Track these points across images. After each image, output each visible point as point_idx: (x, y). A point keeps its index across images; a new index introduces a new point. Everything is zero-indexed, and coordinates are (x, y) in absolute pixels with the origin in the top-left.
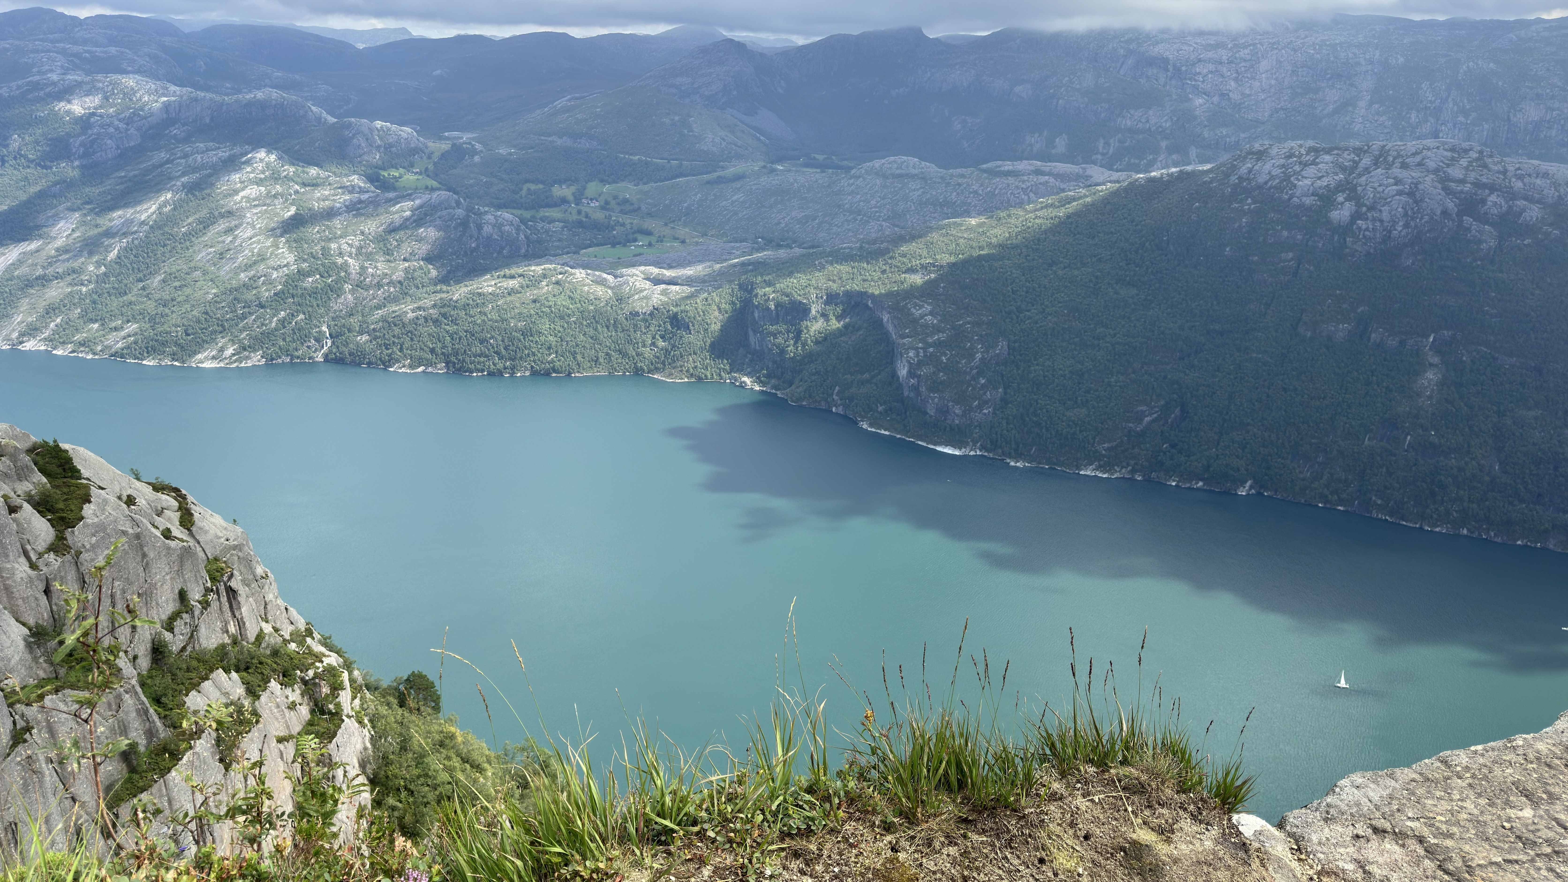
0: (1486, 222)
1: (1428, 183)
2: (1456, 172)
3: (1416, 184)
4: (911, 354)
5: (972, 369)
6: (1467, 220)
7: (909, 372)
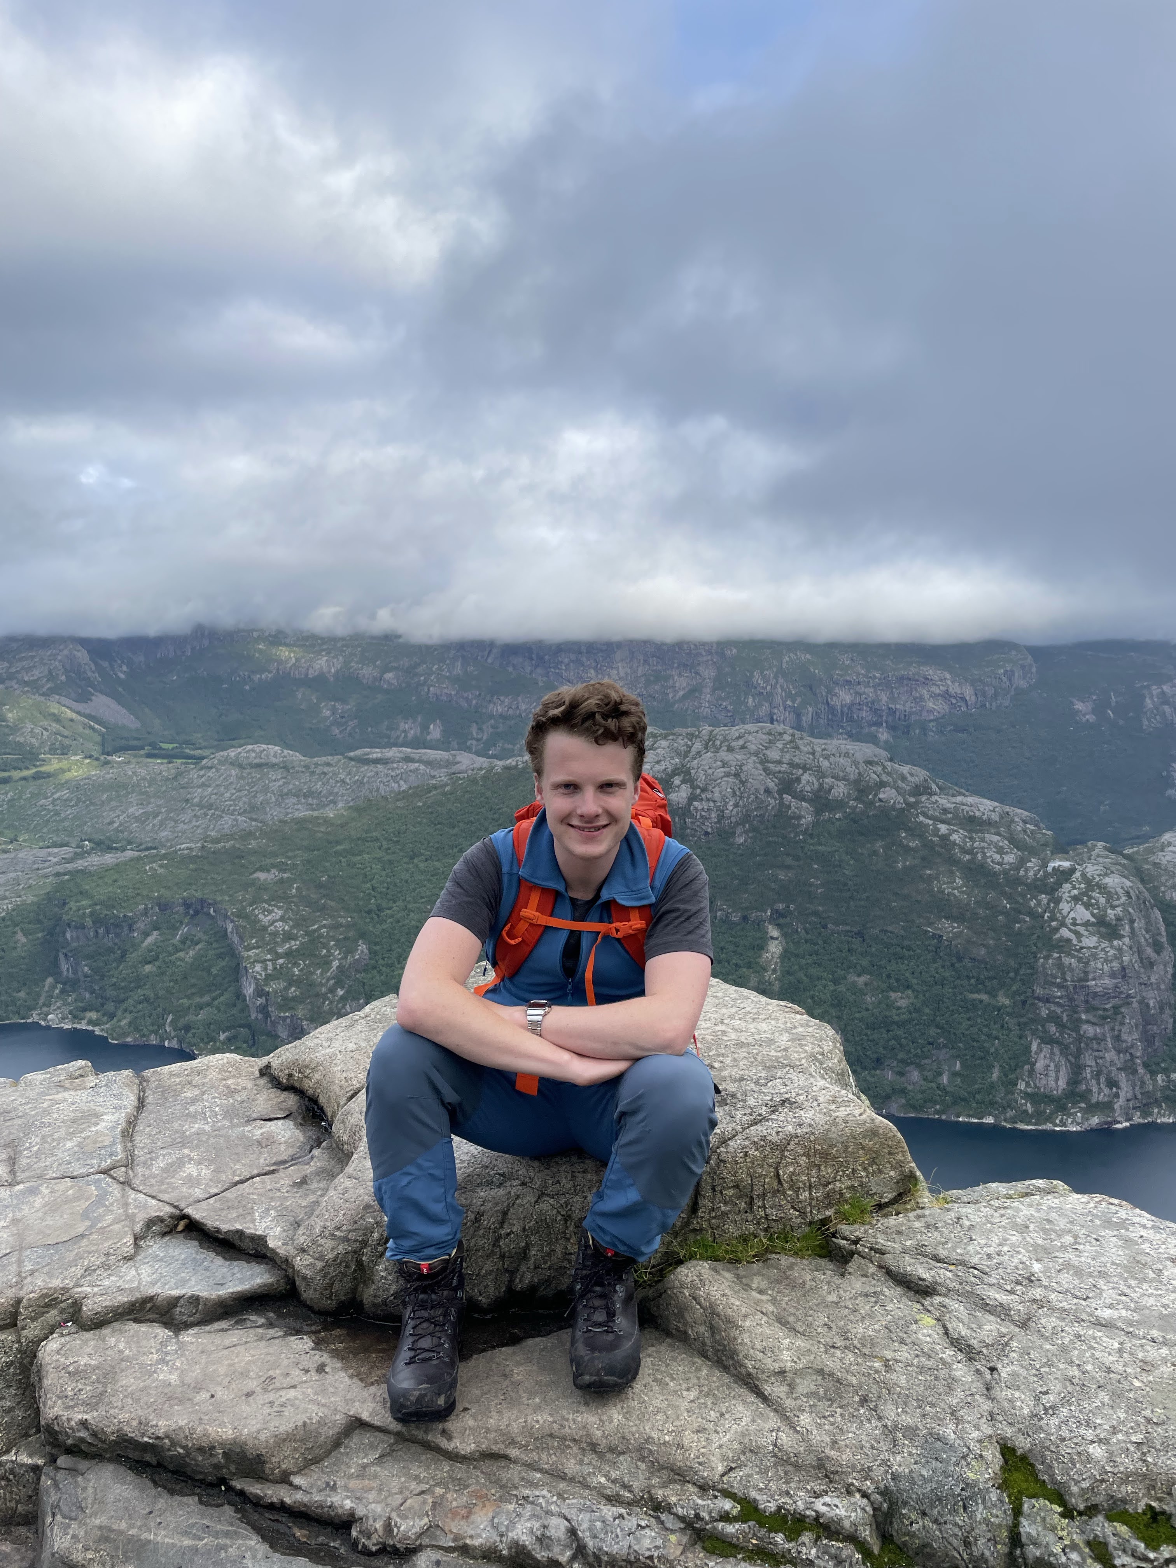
0: (803, 799)
1: (751, 766)
2: (774, 754)
3: (741, 766)
4: (258, 968)
5: (328, 980)
6: (787, 798)
7: (256, 990)
